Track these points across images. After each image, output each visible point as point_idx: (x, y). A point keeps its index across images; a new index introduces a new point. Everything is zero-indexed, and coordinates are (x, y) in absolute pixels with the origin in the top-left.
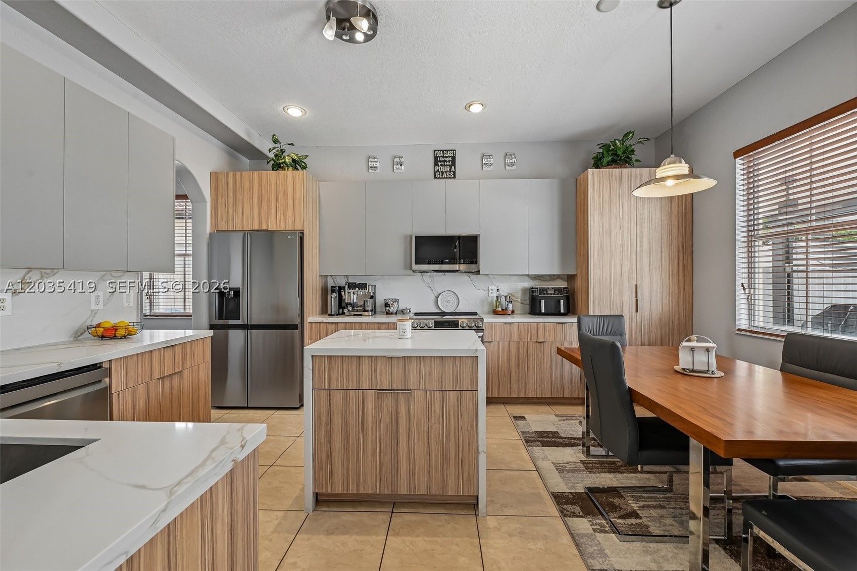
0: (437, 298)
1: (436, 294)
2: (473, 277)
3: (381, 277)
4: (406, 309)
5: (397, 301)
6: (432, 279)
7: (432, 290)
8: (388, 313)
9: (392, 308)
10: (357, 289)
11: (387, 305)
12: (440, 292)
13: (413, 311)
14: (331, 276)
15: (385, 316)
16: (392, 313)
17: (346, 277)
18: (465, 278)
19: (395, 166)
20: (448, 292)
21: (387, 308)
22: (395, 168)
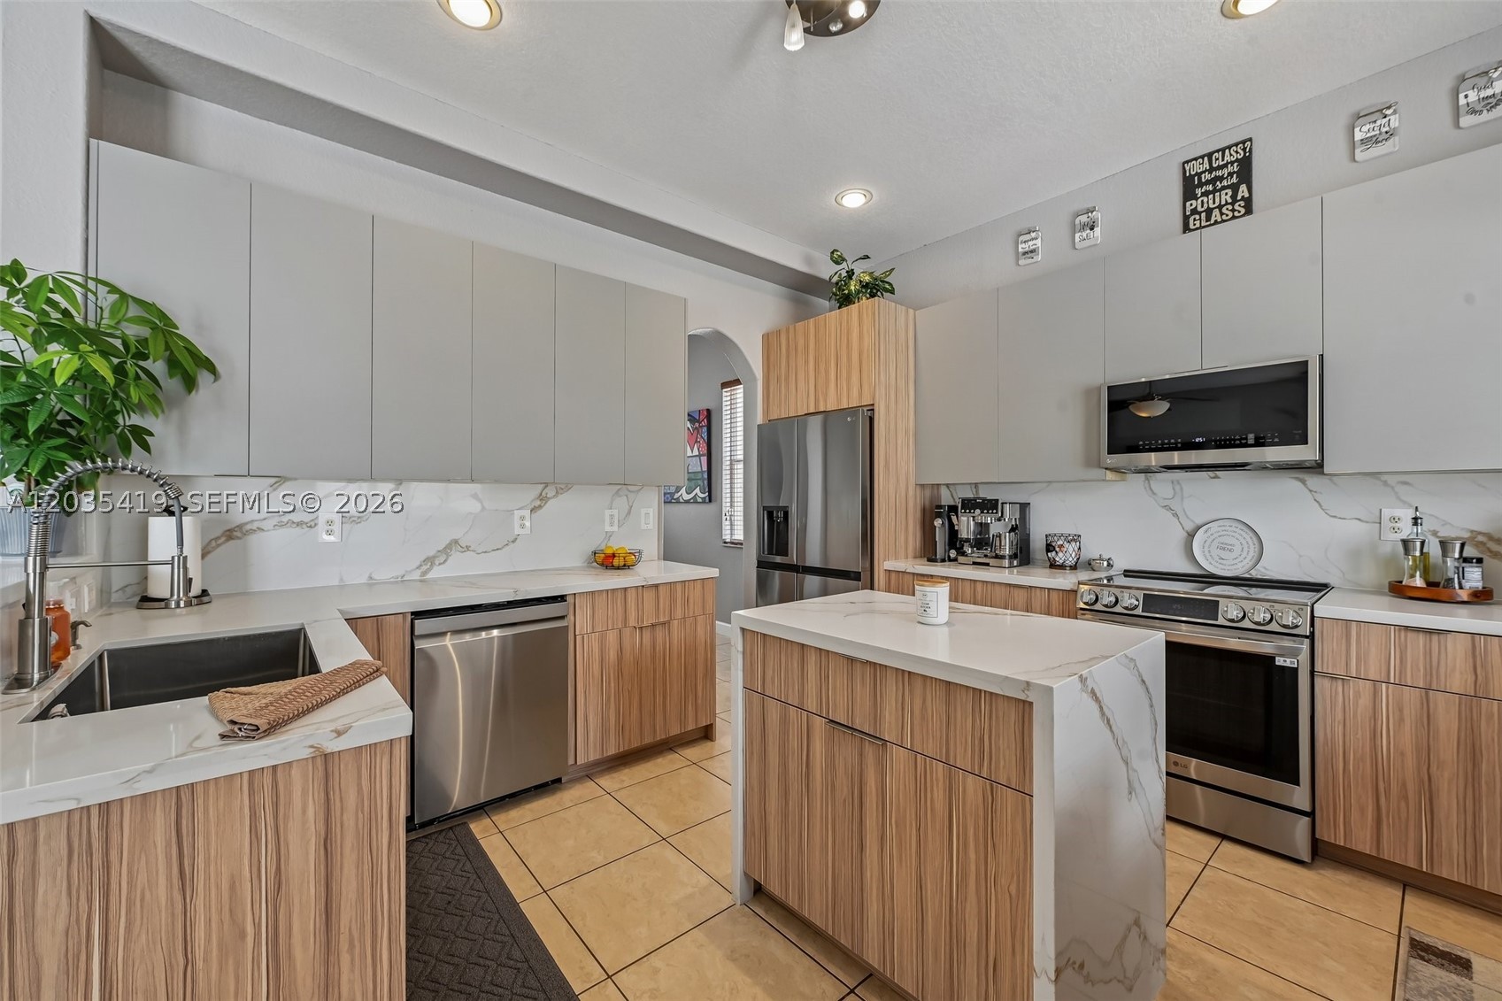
0: (1191, 535)
1: (1189, 527)
2: (1313, 481)
3: (1045, 485)
4: (1101, 559)
5: (1076, 538)
6: (1177, 488)
7: (1176, 515)
8: (1053, 565)
9: (1061, 554)
10: (978, 511)
11: (1049, 548)
12: (1199, 521)
13: (1121, 564)
14: (948, 485)
15: (1048, 570)
16: (1062, 567)
17: (973, 486)
18: (1289, 485)
19: (1077, 235)
20: (1227, 523)
21: (1049, 554)
22: (1077, 239)
